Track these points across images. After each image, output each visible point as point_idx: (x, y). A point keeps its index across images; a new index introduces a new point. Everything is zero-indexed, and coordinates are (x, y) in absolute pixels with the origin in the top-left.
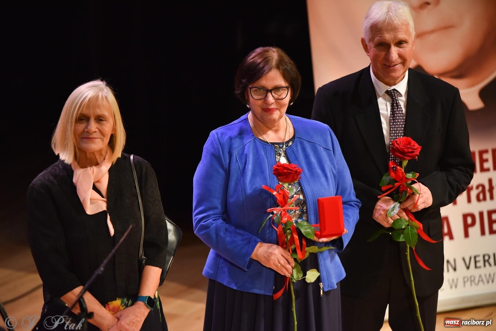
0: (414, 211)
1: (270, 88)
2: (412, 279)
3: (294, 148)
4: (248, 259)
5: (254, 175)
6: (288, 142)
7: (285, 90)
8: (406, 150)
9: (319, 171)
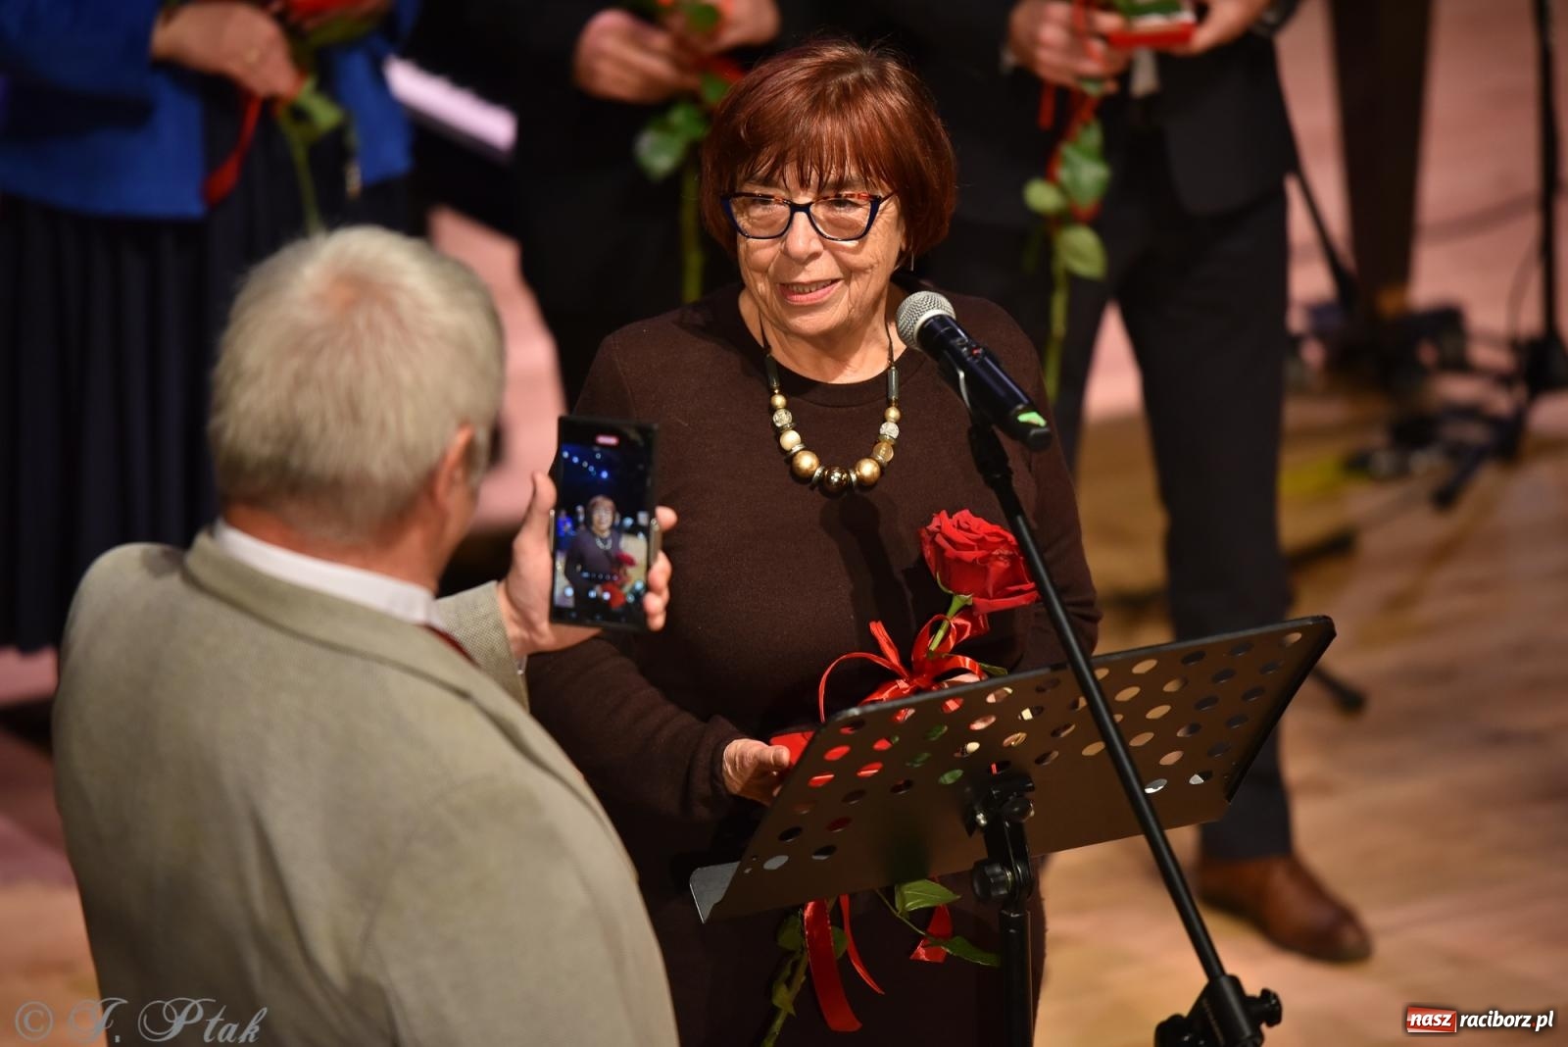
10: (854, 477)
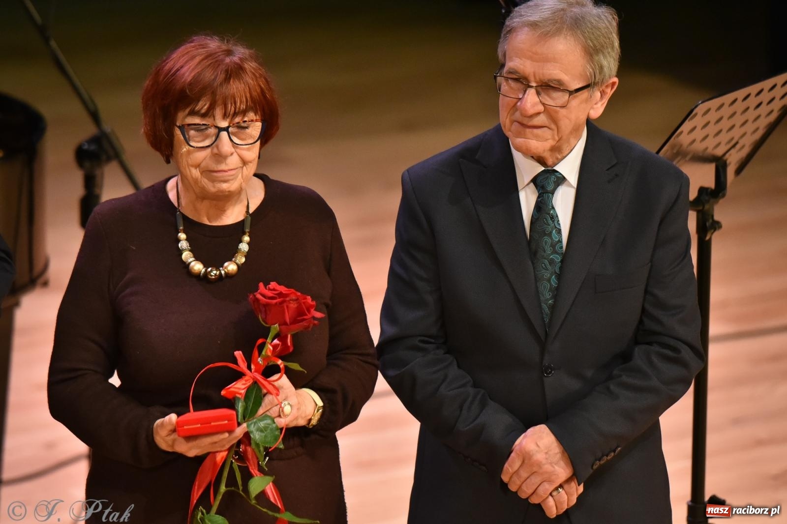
10: (223, 272)
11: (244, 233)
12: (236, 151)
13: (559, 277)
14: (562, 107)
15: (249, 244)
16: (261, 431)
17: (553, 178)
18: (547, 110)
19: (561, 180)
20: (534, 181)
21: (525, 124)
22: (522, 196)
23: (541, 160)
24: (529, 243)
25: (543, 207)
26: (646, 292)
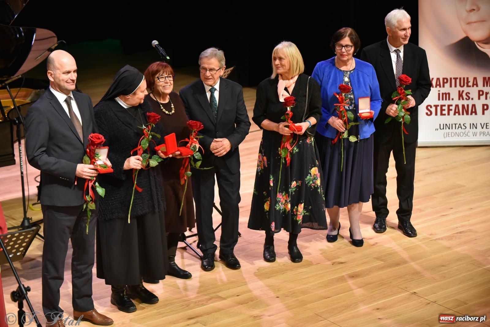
0: (407, 108)
1: (344, 45)
2: (403, 138)
3: (354, 74)
4: (326, 123)
5: (332, 85)
6: (351, 71)
7: (350, 47)
8: (407, 80)
9: (363, 85)
10: (172, 113)
11: (171, 104)
12: (170, 82)
13: (217, 111)
14: (215, 74)
15: (173, 105)
16: (197, 156)
17: (214, 89)
18: (212, 75)
19: (216, 89)
20: (210, 90)
21: (207, 79)
22: (207, 94)
23: (211, 86)
24: (210, 104)
25: (212, 96)
26: (237, 112)
